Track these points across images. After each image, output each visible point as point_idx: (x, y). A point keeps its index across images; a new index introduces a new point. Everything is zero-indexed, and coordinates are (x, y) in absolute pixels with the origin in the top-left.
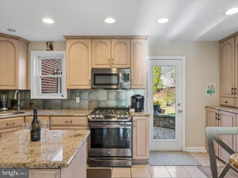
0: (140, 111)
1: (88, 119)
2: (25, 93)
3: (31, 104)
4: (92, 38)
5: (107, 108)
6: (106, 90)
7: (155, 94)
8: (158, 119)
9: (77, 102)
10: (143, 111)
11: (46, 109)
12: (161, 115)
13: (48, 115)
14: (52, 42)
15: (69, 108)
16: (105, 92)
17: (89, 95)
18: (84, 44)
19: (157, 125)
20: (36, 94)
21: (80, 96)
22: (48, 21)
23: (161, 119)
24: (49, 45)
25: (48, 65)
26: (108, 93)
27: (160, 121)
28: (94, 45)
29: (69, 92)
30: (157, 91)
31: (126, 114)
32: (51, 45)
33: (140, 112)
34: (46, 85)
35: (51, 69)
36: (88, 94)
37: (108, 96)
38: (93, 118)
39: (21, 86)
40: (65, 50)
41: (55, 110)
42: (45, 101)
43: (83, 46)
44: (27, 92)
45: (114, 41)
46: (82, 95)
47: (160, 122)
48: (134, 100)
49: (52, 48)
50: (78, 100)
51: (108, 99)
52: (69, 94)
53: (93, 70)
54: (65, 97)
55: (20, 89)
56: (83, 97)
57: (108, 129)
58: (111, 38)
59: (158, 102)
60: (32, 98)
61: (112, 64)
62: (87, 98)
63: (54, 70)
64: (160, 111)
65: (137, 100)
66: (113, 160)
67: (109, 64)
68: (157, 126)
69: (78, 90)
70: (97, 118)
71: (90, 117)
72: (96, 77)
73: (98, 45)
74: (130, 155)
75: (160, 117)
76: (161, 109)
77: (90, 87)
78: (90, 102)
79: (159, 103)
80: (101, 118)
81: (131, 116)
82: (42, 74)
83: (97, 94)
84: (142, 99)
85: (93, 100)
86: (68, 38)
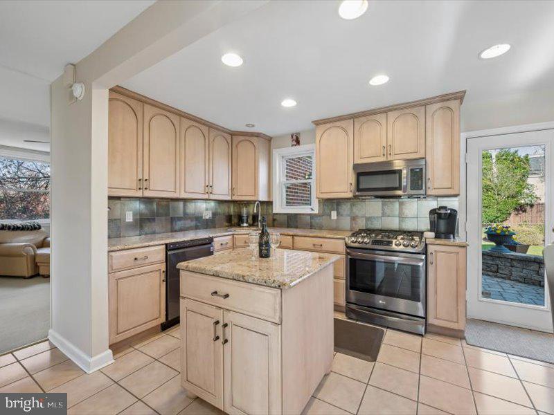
0: (447, 237)
1: (346, 244)
2: (267, 205)
3: (274, 220)
4: (354, 117)
5: (383, 229)
6: (380, 200)
7: (512, 215)
8: (508, 264)
9: (332, 218)
10: (454, 237)
11: (291, 227)
12: (516, 256)
13: (291, 233)
14: (299, 133)
15: (321, 228)
16: (379, 202)
17: (351, 209)
18: (342, 128)
19: (504, 276)
20: (279, 207)
21: (337, 210)
22: (289, 103)
23: (515, 263)
24: (294, 138)
25: (297, 168)
26: (383, 205)
27: (513, 269)
28: (357, 127)
29: (321, 204)
30: (516, 209)
31: (413, 239)
32: (297, 138)
33: (445, 238)
34: (294, 196)
35: (301, 173)
36: (349, 206)
37: (383, 210)
38: (353, 242)
39: (262, 197)
40: (315, 142)
41: (301, 229)
42: (289, 216)
43: (340, 130)
44: (269, 204)
45: (392, 115)
46: (340, 207)
47: (510, 271)
48: (433, 216)
49: (298, 143)
50: (334, 215)
51: (384, 215)
52: (322, 206)
53: (356, 166)
54: (316, 211)
55: (260, 200)
56: (341, 211)
57: (386, 262)
58: (386, 111)
59: (507, 228)
60: (275, 211)
61: (388, 155)
62: (349, 213)
63: (305, 174)
64: (513, 247)
65: (440, 216)
66: (388, 315)
67: (384, 155)
68: (502, 278)
69: (335, 201)
70: (359, 243)
71: (349, 241)
72: (362, 178)
73: (365, 125)
74: (421, 313)
75: (512, 259)
76: (516, 244)
77: (351, 195)
78: (354, 219)
79: (509, 229)
80: (366, 243)
81: (423, 245)
82: (287, 180)
83: (364, 207)
84: (450, 213)
85: (357, 216)
86: (318, 123)
